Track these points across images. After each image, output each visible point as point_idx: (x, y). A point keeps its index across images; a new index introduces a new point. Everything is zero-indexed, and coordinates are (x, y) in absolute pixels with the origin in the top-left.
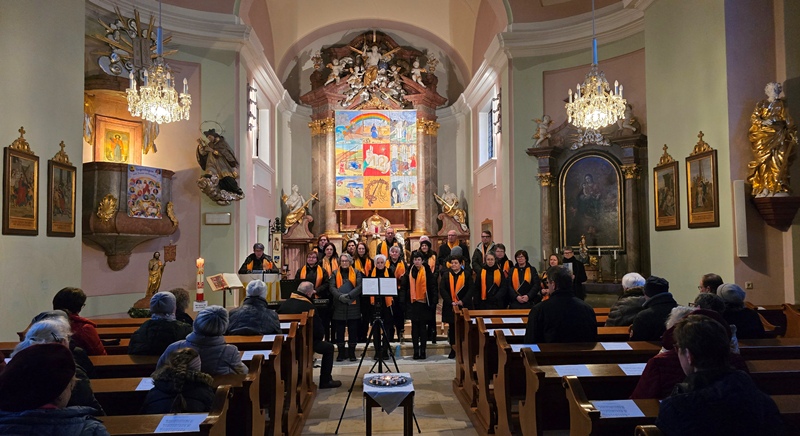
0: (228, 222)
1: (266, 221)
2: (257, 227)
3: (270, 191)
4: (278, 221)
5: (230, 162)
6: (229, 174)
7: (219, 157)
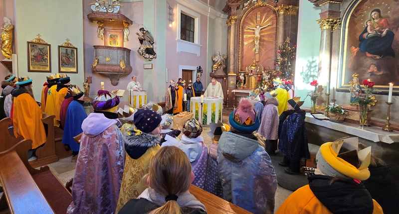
0: (151, 68)
1: (194, 68)
2: (183, 70)
3: (199, 54)
4: (200, 67)
5: (149, 41)
6: (148, 47)
7: (145, 40)
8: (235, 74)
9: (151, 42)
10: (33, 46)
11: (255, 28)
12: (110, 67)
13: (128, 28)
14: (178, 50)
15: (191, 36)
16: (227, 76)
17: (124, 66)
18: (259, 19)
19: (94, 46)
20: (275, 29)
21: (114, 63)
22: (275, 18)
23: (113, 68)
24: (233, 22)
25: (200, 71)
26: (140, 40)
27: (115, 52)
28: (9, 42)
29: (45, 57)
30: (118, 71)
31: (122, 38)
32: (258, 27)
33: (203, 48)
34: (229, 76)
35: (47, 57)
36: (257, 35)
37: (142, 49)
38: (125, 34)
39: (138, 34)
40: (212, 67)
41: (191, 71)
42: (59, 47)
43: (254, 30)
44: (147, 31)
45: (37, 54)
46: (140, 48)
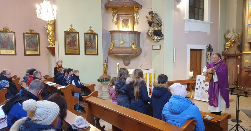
0: (159, 48)
1: (203, 47)
2: (191, 50)
3: (209, 32)
4: (210, 46)
5: (158, 24)
6: (156, 29)
7: (153, 22)
9: (160, 24)
10: (68, 35)
12: (123, 49)
13: (138, 12)
14: (186, 29)
15: (200, 14)
16: (241, 55)
17: (135, 47)
19: (110, 31)
21: (127, 45)
23: (126, 50)
25: (210, 50)
26: (149, 23)
27: (127, 35)
28: (53, 33)
29: (76, 43)
30: (130, 52)
31: (132, 22)
33: (213, 26)
34: (244, 54)
35: (77, 42)
37: (151, 31)
38: (135, 18)
39: (147, 17)
40: (225, 45)
41: (201, 50)
42: (85, 34)
44: (156, 14)
45: (71, 40)
46: (149, 31)
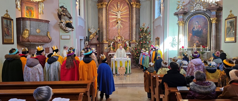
0: (69, 38)
1: (83, 38)
3: (84, 27)
7: (65, 16)
8: (108, 42)
11: (117, 12)
13: (43, 2)
18: (119, 7)
20: (129, 15)
22: (128, 8)
24: (104, 6)
25: (87, 40)
32: (120, 12)
33: (85, 23)
34: (104, 43)
36: (119, 17)
38: (41, 7)
39: (59, 11)
43: (116, 13)
